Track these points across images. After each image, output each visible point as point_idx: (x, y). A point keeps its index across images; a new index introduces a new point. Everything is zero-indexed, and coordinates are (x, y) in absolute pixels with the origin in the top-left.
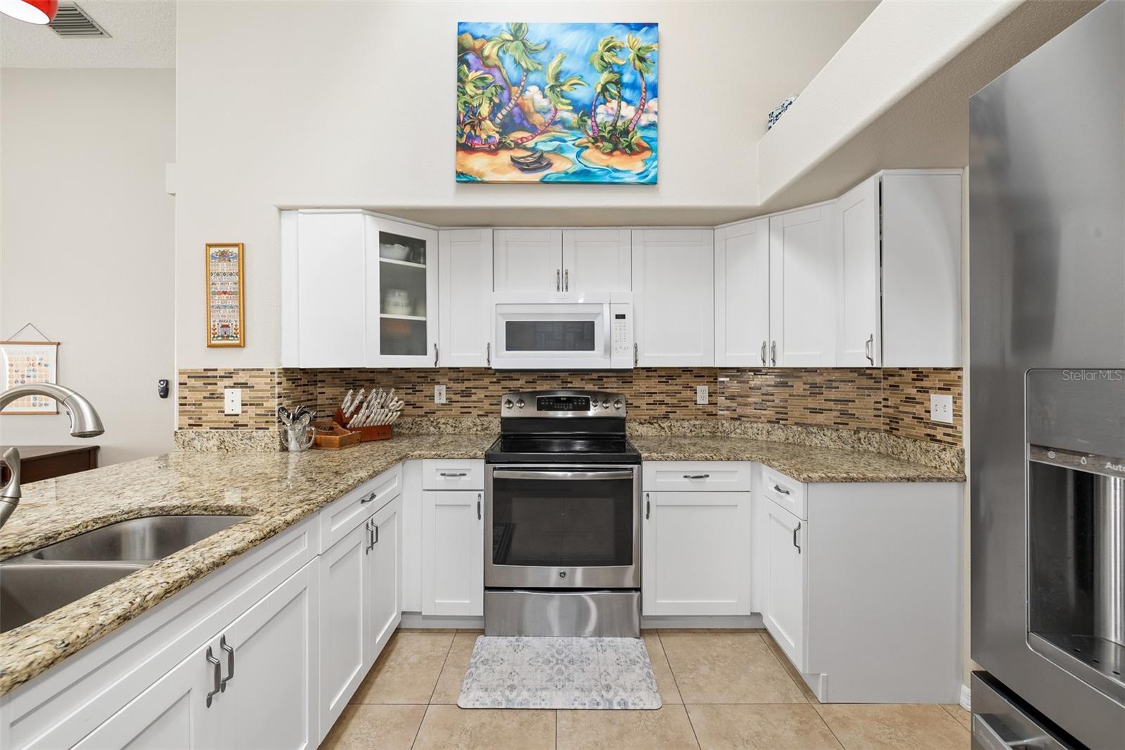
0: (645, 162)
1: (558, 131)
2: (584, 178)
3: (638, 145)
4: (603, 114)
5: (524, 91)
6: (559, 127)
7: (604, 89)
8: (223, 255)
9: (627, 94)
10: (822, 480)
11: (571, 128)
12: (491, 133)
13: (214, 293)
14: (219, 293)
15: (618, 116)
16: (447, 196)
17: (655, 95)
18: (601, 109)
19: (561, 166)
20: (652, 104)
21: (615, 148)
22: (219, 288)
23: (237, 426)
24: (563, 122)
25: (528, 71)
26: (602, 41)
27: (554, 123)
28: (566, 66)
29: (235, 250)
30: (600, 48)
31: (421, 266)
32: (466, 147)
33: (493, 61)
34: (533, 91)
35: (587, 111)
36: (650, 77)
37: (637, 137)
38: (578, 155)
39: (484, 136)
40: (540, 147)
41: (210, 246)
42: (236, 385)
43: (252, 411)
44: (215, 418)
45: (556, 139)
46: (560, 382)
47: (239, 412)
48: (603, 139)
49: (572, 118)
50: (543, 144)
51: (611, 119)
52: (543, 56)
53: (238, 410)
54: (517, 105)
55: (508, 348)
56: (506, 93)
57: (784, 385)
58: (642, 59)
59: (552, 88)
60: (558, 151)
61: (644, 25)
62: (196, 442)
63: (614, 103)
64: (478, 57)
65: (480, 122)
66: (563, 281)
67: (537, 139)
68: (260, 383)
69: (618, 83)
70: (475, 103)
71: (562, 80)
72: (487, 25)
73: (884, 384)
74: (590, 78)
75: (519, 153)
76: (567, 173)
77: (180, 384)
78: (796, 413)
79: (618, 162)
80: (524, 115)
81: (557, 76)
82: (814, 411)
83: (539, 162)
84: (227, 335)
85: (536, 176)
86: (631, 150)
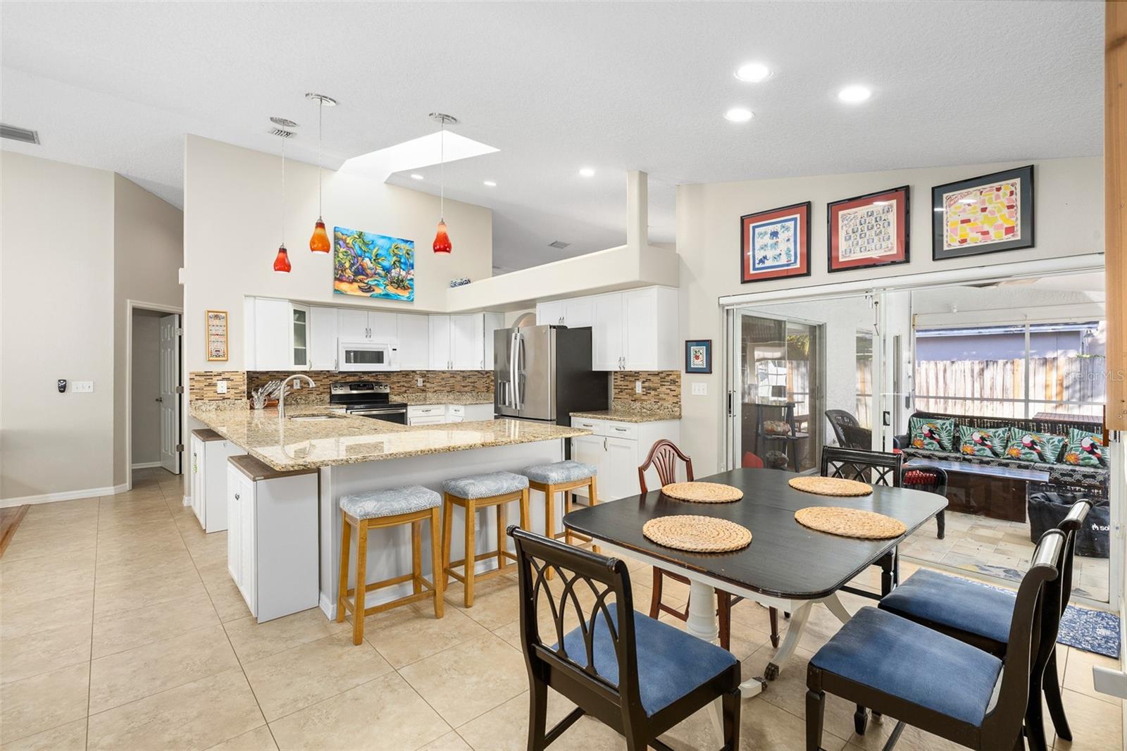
0: (409, 293)
1: (377, 277)
2: (387, 296)
3: (407, 286)
4: (394, 273)
5: (363, 260)
6: (377, 276)
7: (394, 263)
8: (216, 317)
9: (403, 266)
10: (469, 404)
11: (381, 277)
12: (349, 275)
13: (212, 335)
14: (214, 335)
15: (399, 274)
16: (329, 298)
17: (413, 268)
18: (393, 271)
19: (378, 291)
20: (412, 271)
21: (399, 287)
22: (214, 332)
23: (224, 399)
24: (378, 274)
25: (365, 251)
26: (393, 244)
27: (376, 274)
28: (380, 252)
29: (224, 315)
30: (393, 247)
31: (303, 323)
32: (339, 279)
33: (351, 245)
34: (367, 260)
35: (388, 271)
36: (411, 261)
37: (406, 283)
38: (385, 288)
39: (347, 276)
40: (370, 283)
41: (208, 312)
42: (223, 379)
43: (233, 391)
44: (212, 395)
45: (378, 281)
48: (394, 282)
49: (383, 273)
50: (371, 282)
51: (397, 275)
52: (371, 247)
53: (225, 391)
54: (360, 265)
55: (345, 362)
56: (356, 259)
57: (453, 377)
58: (408, 254)
59: (374, 260)
60: (377, 285)
61: (409, 241)
62: (203, 407)
63: (398, 269)
64: (343, 242)
65: (345, 269)
66: (368, 333)
67: (369, 279)
68: (236, 378)
69: (399, 262)
70: (343, 262)
71: (378, 257)
72: (348, 230)
73: (485, 376)
74: (389, 258)
75: (362, 285)
76: (380, 294)
77: (191, 379)
78: (458, 388)
79: (400, 292)
80: (363, 269)
81: (376, 256)
82: (464, 387)
83: (369, 289)
84: (218, 355)
85: (369, 294)
86: (405, 288)
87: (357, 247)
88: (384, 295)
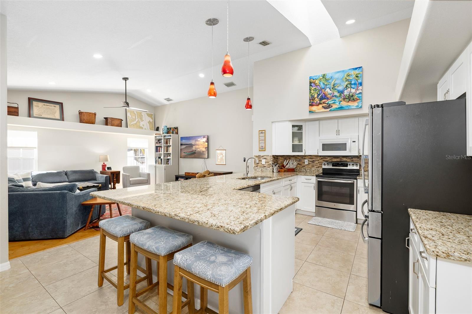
1: (334, 98)
2: (341, 108)
3: (356, 99)
4: (346, 93)
5: (325, 90)
6: (334, 97)
7: (347, 86)
8: (262, 133)
9: (353, 86)
11: (337, 97)
12: (317, 101)
15: (350, 92)
16: (307, 116)
17: (361, 85)
18: (346, 91)
19: (335, 106)
20: (360, 88)
21: (350, 100)
22: (261, 139)
23: (264, 167)
24: (335, 96)
25: (326, 85)
26: (346, 74)
28: (336, 82)
29: (264, 131)
30: (345, 76)
31: (302, 131)
32: (311, 105)
33: (318, 84)
34: (328, 90)
35: (341, 92)
36: (360, 81)
37: (356, 97)
38: (339, 103)
40: (329, 103)
41: (259, 131)
42: (264, 158)
43: (267, 164)
44: (260, 165)
46: (339, 159)
47: (264, 164)
48: (346, 98)
49: (338, 94)
50: (330, 102)
51: (348, 93)
52: (330, 81)
54: (323, 94)
55: (323, 150)
56: (321, 91)
58: (357, 77)
59: (332, 88)
60: (334, 103)
61: (358, 68)
62: (257, 170)
63: (349, 89)
64: (314, 84)
65: (315, 99)
66: (338, 132)
68: (268, 158)
69: (350, 84)
70: (313, 95)
71: (335, 86)
72: (316, 76)
74: (343, 84)
75: (324, 105)
76: (336, 108)
79: (350, 104)
80: (325, 95)
81: (334, 85)
83: (329, 106)
84: (262, 149)
85: (328, 110)
86: (354, 100)
87: (322, 84)
88: (338, 108)
